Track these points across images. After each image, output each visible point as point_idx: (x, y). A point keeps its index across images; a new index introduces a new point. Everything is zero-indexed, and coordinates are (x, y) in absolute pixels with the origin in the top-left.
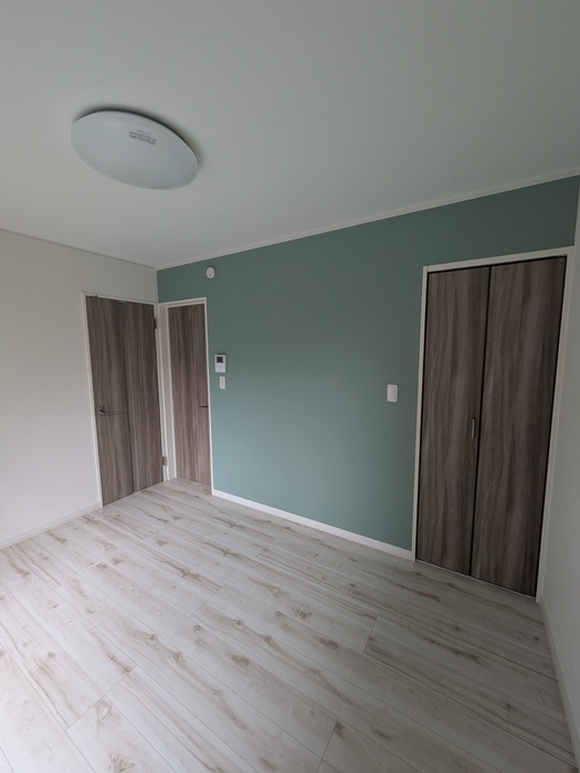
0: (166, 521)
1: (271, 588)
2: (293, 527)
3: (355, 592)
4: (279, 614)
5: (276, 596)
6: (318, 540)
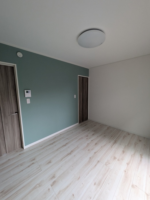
3: (84, 130)
4: (87, 139)
5: (82, 139)
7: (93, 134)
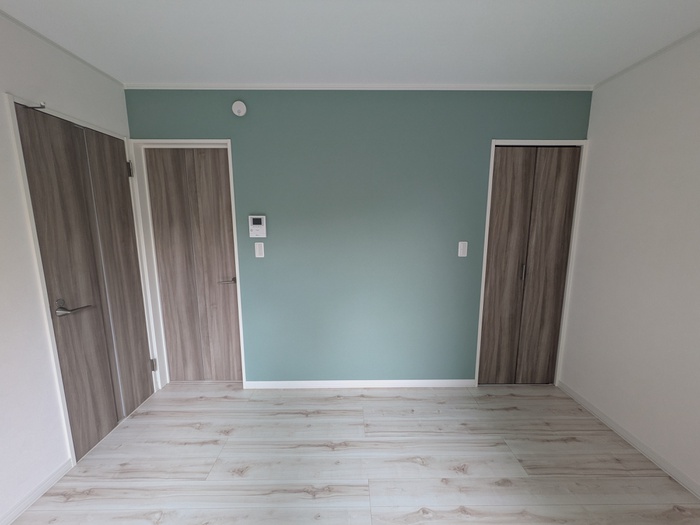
0: (215, 442)
1: (411, 460)
2: (366, 393)
3: (472, 429)
4: (445, 481)
5: (423, 464)
6: (398, 396)
7: (505, 482)
